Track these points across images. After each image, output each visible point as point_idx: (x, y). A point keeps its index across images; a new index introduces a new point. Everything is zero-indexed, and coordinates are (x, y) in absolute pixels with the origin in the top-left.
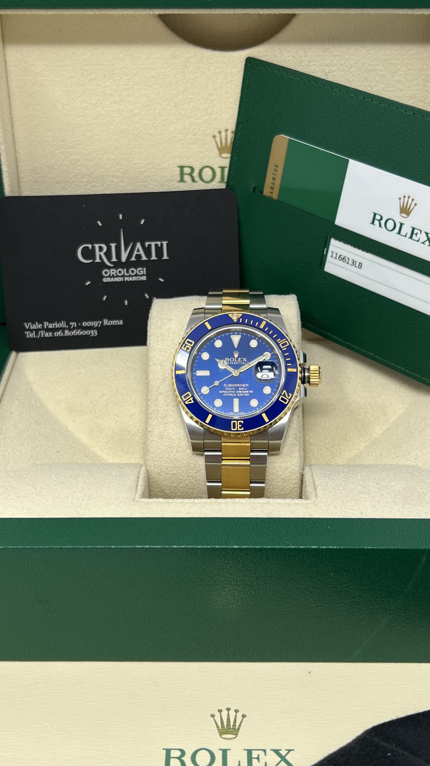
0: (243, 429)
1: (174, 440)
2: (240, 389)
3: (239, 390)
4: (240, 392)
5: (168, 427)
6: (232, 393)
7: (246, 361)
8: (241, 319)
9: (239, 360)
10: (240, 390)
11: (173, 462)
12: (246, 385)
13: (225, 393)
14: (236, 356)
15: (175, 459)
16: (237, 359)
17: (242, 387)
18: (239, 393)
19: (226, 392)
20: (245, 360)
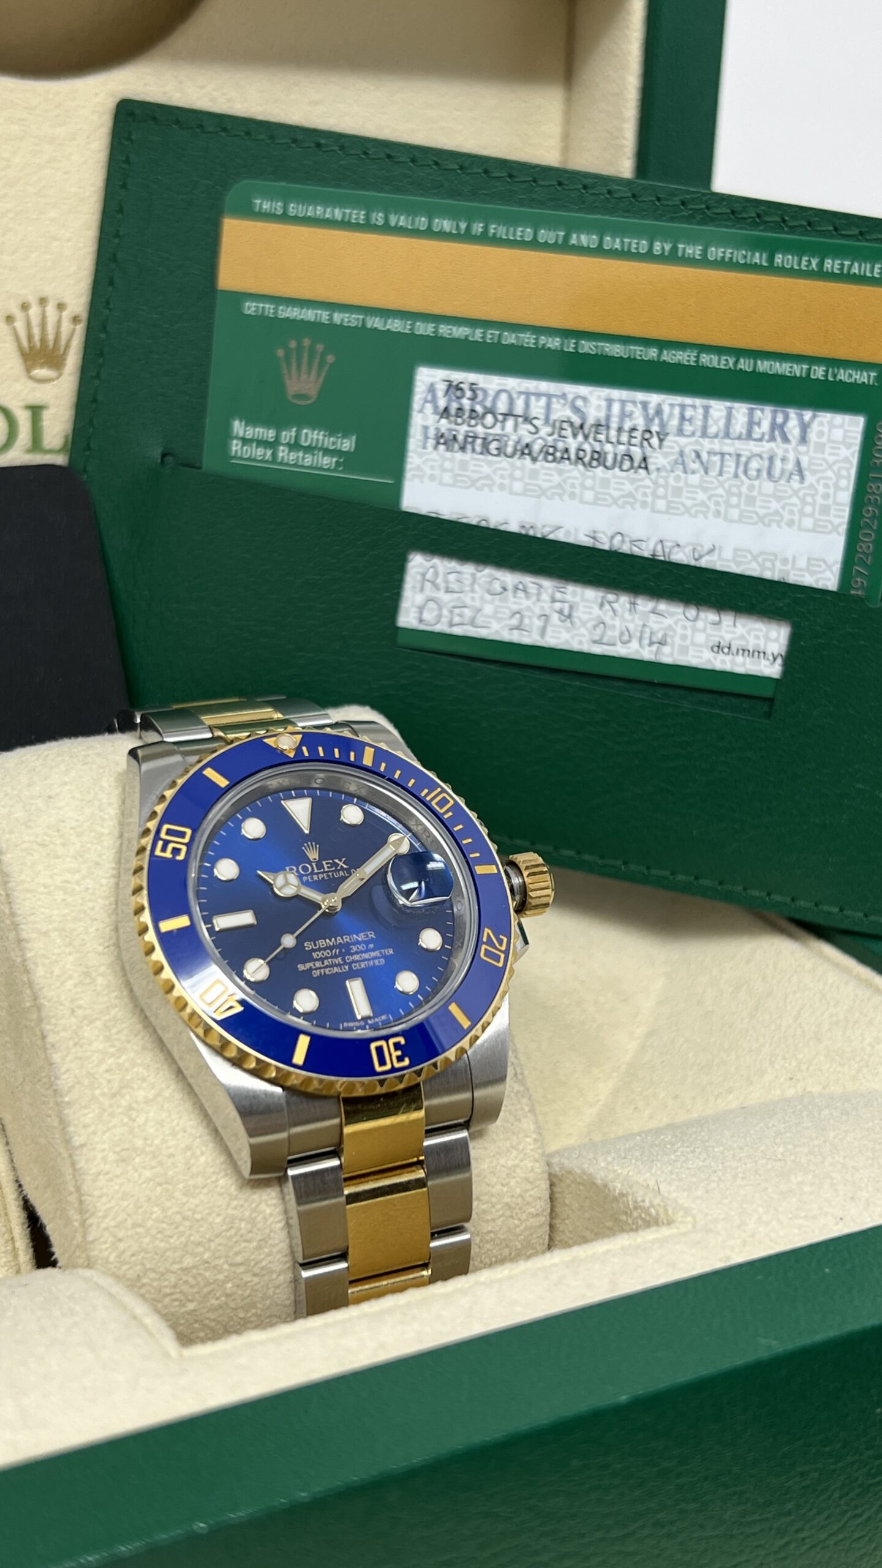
0: (407, 1062)
1: (171, 1156)
2: (354, 949)
3: (352, 954)
4: (356, 957)
5: (141, 1120)
6: (336, 965)
7: (345, 866)
8: (304, 748)
9: (325, 866)
10: (357, 953)
11: (182, 1229)
12: (367, 936)
13: (316, 968)
14: (313, 855)
15: (185, 1218)
16: (320, 865)
17: (358, 942)
18: (356, 962)
19: (318, 964)
20: (341, 864)
